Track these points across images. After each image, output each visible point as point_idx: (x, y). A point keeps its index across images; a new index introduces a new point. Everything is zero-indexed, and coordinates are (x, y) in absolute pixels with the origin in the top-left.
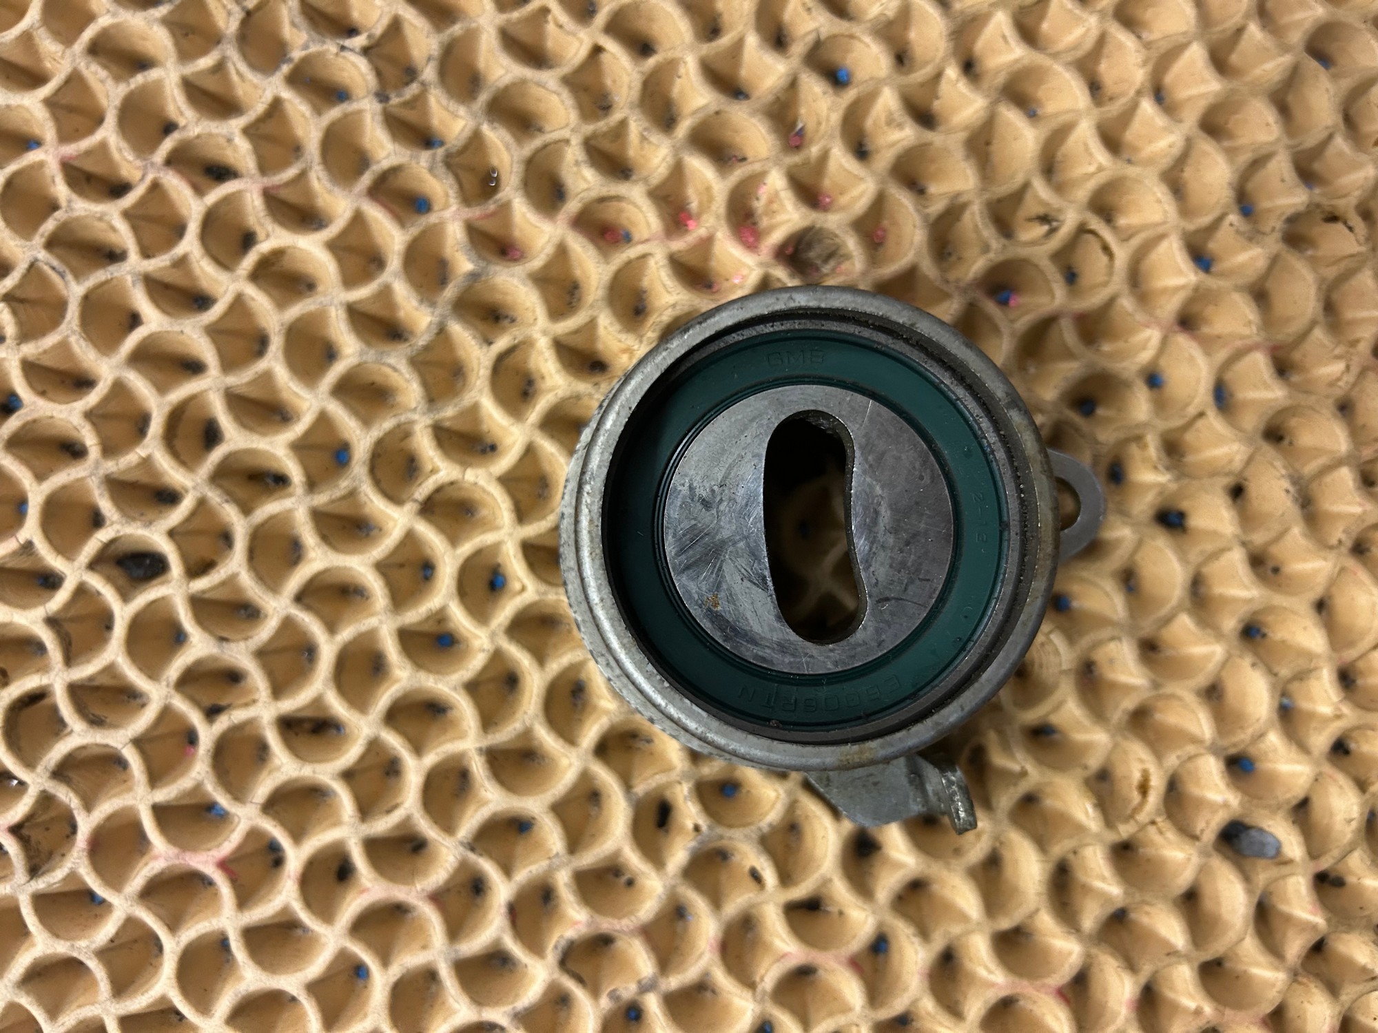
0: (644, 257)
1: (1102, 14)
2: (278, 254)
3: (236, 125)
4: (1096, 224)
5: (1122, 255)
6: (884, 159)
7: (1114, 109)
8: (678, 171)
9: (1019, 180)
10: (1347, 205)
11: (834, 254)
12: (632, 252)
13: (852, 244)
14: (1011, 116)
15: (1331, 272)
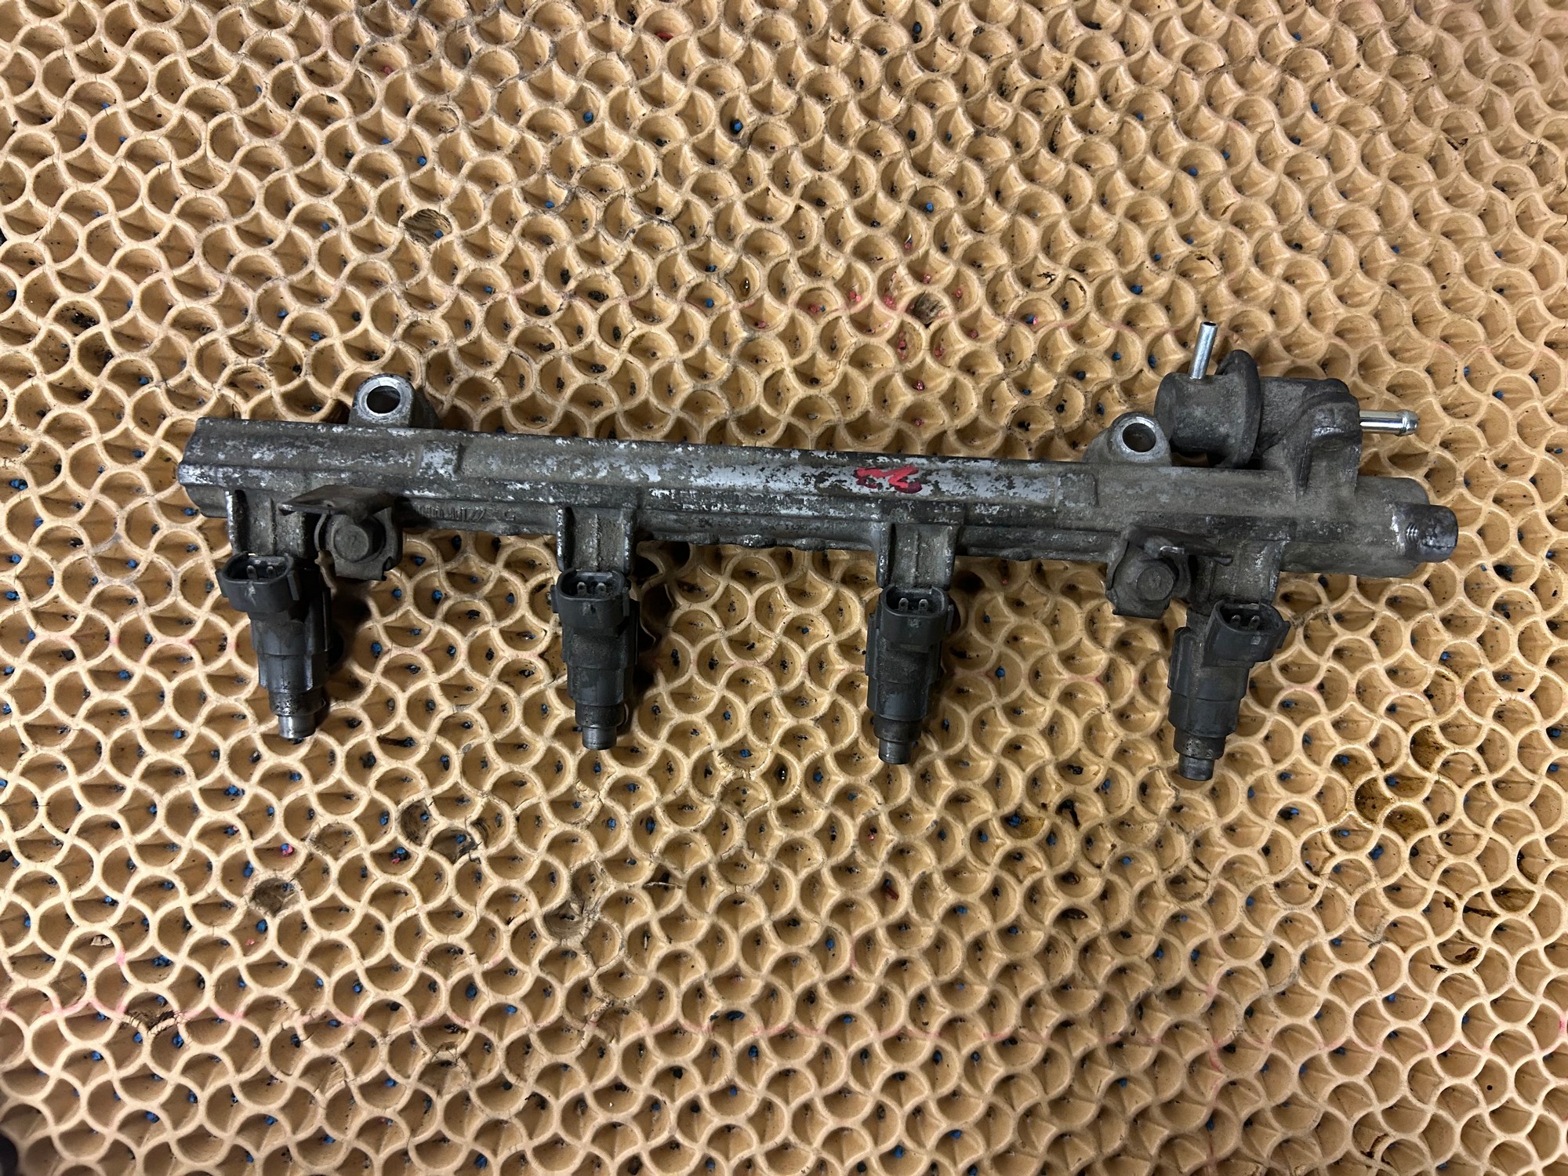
0: (837, 319)
1: (1066, 161)
2: (641, 337)
3: (609, 269)
4: (1075, 275)
5: (1090, 291)
6: (958, 253)
7: (1078, 211)
8: (849, 269)
9: (1031, 255)
10: (1208, 251)
11: (936, 306)
12: (830, 317)
13: (946, 301)
14: (1024, 221)
15: (1203, 288)
